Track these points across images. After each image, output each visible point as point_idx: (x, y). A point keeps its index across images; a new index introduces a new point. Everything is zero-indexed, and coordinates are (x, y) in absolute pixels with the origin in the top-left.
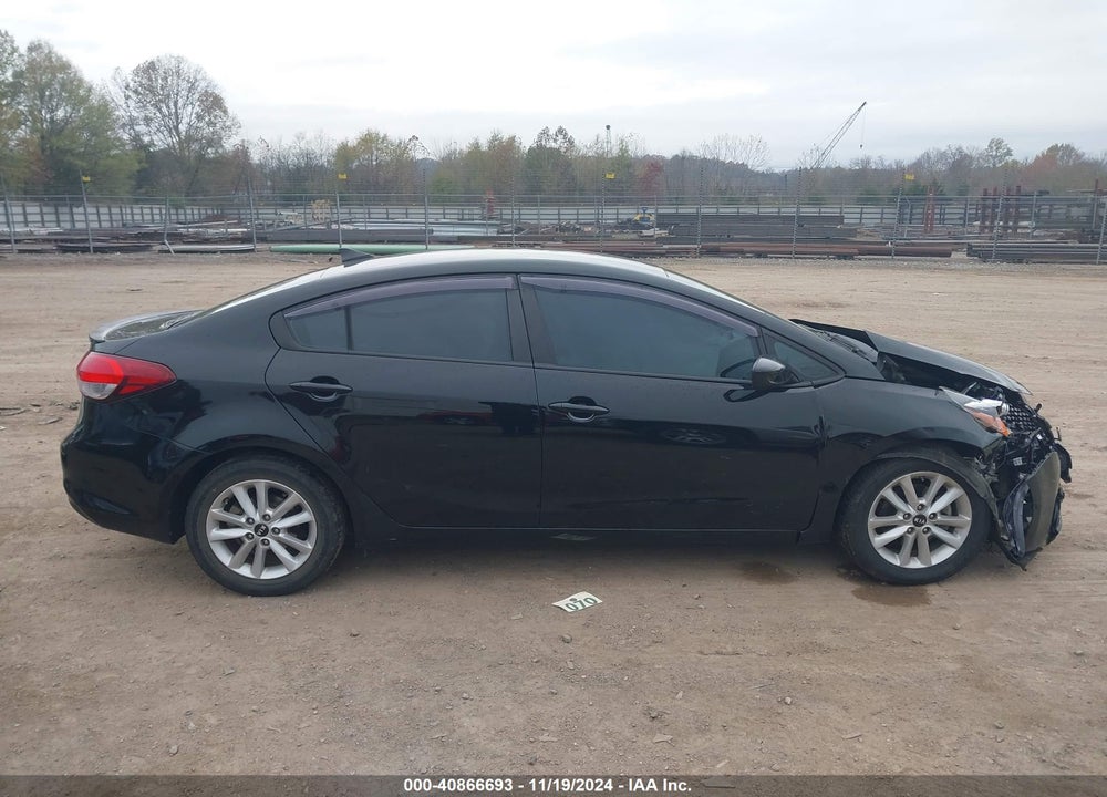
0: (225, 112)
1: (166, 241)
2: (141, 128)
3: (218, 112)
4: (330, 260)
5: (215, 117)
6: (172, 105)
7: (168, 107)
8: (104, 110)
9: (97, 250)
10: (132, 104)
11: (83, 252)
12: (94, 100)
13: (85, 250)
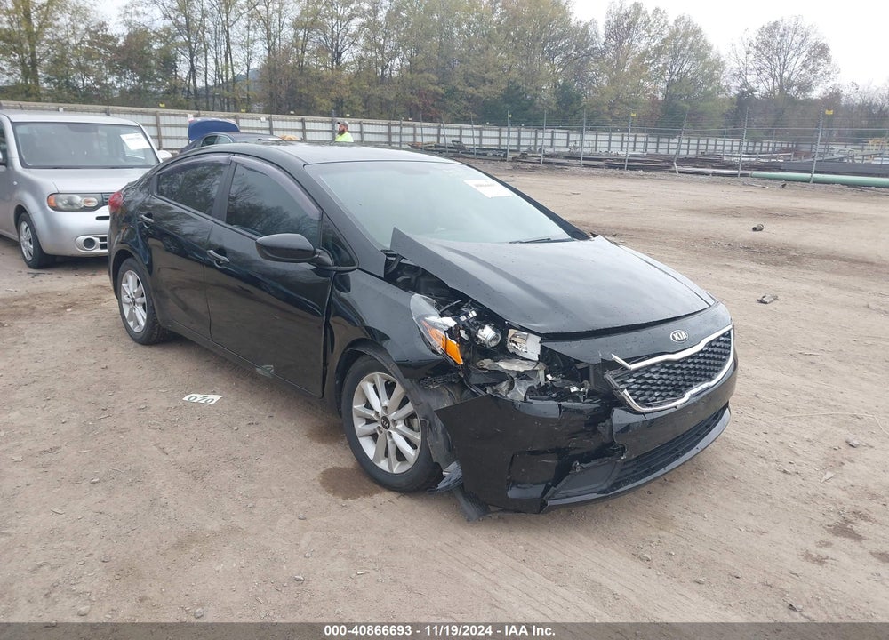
0: (828, 60)
1: (675, 164)
2: (751, 78)
3: (822, 61)
4: (784, 186)
5: (819, 64)
6: (782, 57)
7: (779, 59)
8: (718, 65)
9: (629, 168)
10: (751, 57)
11: (620, 168)
12: (712, 56)
13: (621, 167)
